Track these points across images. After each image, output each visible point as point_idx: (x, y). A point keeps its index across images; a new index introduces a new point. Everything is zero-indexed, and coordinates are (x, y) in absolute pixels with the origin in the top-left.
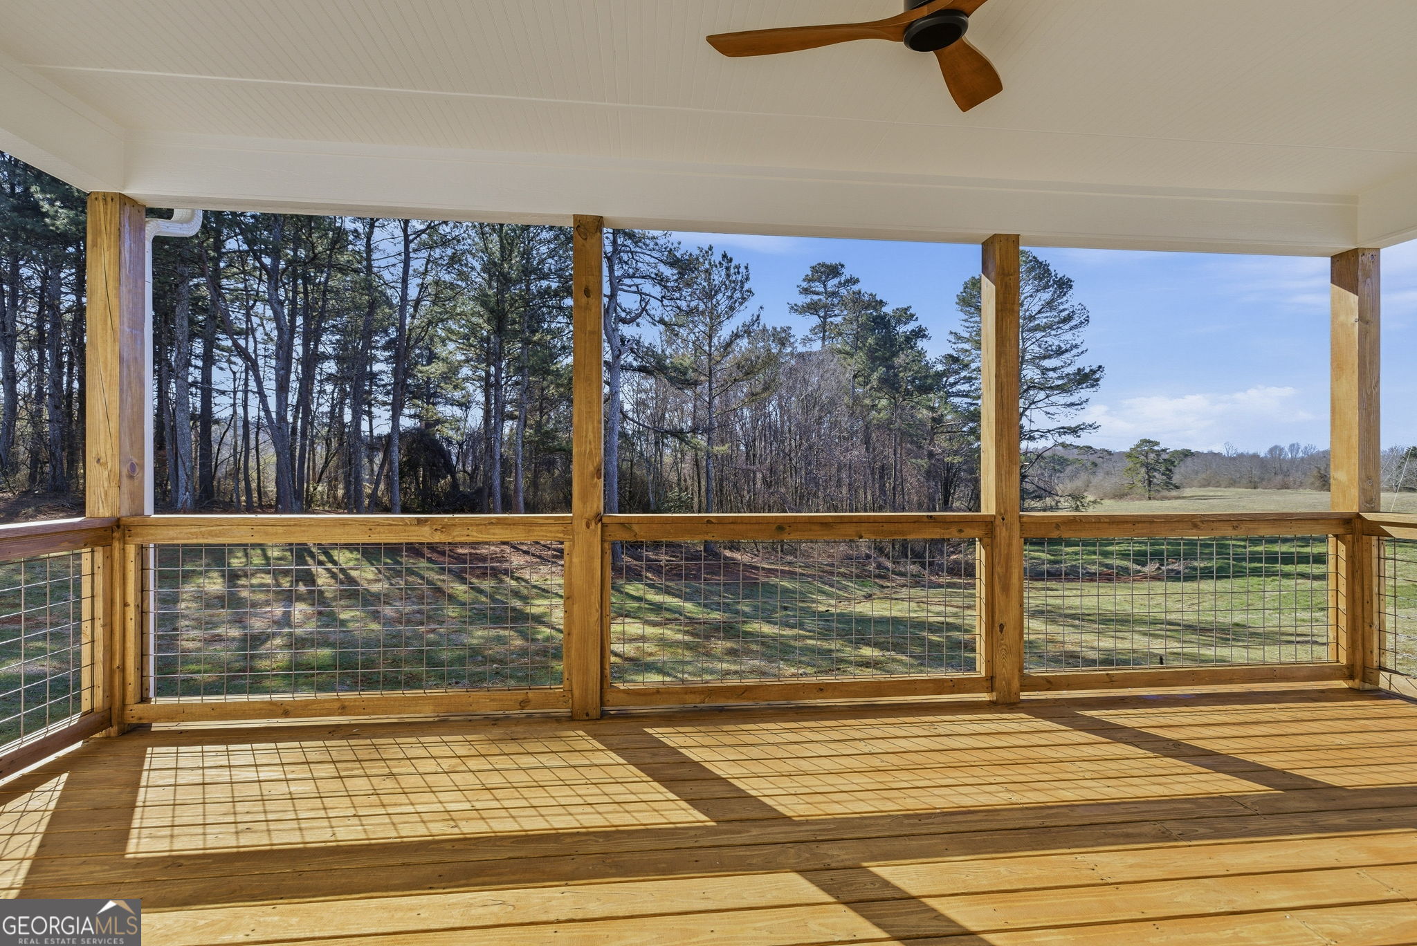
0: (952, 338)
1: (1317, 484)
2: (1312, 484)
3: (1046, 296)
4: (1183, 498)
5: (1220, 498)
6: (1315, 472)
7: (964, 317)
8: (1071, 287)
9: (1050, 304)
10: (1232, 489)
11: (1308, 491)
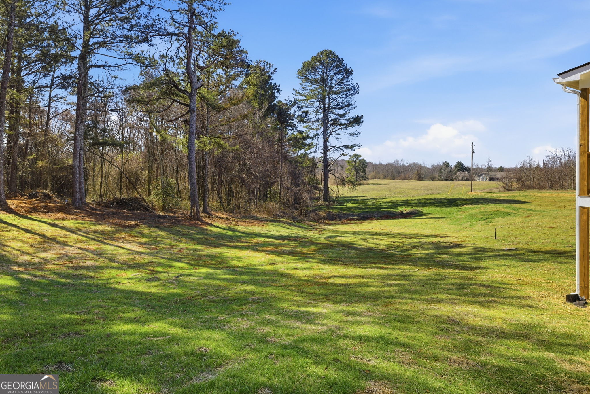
0: (294, 92)
1: (417, 177)
2: (415, 177)
3: (340, 77)
4: (369, 184)
5: (377, 184)
6: (416, 172)
7: (301, 82)
8: (352, 74)
9: (341, 82)
10: (385, 180)
11: (414, 181)
